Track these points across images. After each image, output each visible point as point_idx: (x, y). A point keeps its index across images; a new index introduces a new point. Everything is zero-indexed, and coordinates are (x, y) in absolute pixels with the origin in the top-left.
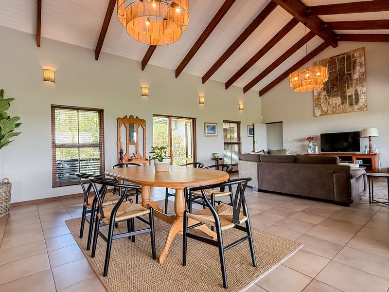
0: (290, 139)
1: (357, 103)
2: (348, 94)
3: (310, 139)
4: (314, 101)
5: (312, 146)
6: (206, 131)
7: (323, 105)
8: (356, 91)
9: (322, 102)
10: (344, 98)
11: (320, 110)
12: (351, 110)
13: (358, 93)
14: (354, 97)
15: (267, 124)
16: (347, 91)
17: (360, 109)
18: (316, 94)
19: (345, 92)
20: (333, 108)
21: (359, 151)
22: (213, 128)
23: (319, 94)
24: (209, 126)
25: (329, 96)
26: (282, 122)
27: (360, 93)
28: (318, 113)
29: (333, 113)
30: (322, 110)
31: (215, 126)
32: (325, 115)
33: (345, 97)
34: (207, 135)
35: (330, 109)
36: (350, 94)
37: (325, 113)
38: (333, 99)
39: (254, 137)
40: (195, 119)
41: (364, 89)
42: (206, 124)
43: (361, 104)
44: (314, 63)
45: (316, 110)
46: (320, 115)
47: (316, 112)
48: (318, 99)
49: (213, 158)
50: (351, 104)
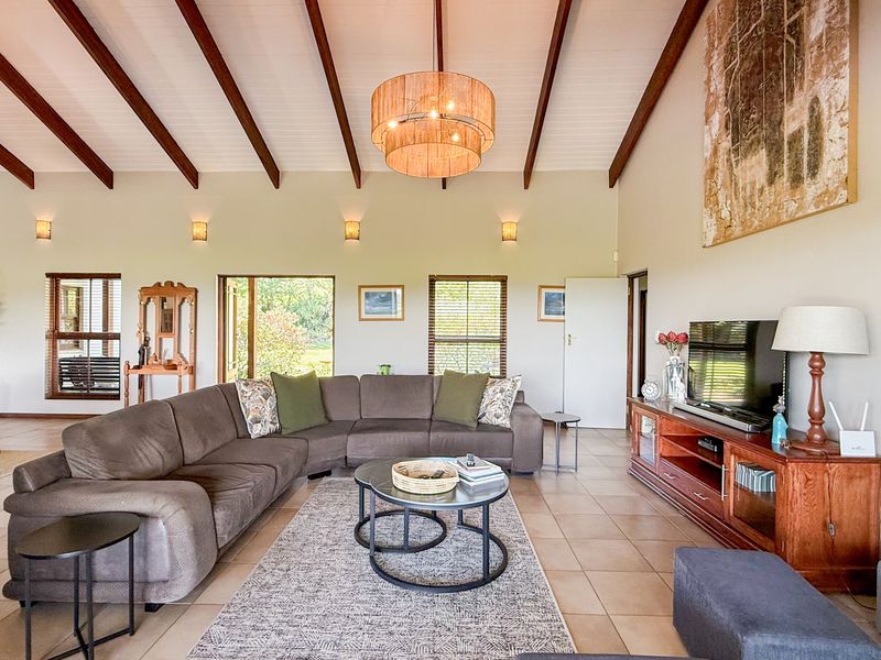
1: (814, 168)
2: (789, 128)
4: (703, 181)
6: (364, 308)
7: (722, 197)
8: (815, 103)
10: (775, 150)
11: (715, 219)
13: (818, 118)
14: (806, 137)
16: (788, 114)
17: (825, 199)
18: (708, 151)
19: (780, 122)
20: (746, 208)
22: (387, 299)
23: (715, 151)
24: (374, 294)
25: (737, 152)
26: (647, 272)
27: (826, 113)
29: (745, 229)
30: (719, 218)
31: (394, 293)
32: (726, 239)
33: (780, 148)
34: (364, 316)
35: (738, 211)
36: (795, 127)
37: (725, 233)
38: (749, 162)
40: (334, 277)
42: (364, 291)
43: (828, 171)
46: (715, 242)
50: (796, 180)
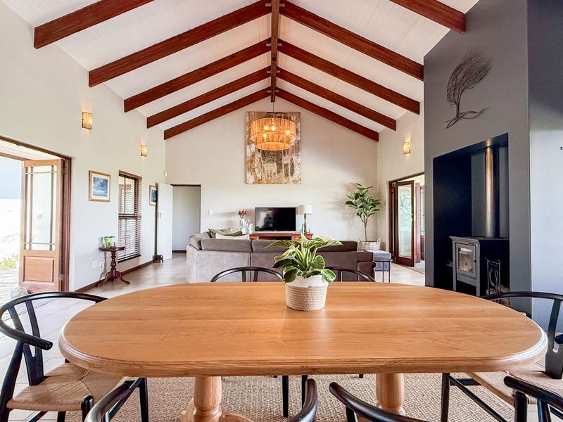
0: (211, 212)
1: (292, 174)
2: (284, 162)
3: (241, 213)
4: (246, 162)
5: (244, 223)
6: (93, 190)
7: (257, 170)
8: (292, 159)
9: (256, 165)
10: (279, 165)
11: (253, 176)
12: (286, 181)
13: (293, 163)
14: (289, 166)
15: (174, 185)
16: (283, 158)
17: (295, 182)
18: (249, 154)
19: (281, 159)
20: (268, 176)
21: (295, 230)
22: (104, 184)
23: (253, 155)
24: (98, 179)
25: (264, 160)
26: (200, 186)
27: (295, 163)
28: (251, 179)
29: (268, 182)
30: (256, 176)
31: (107, 181)
32: (259, 183)
33: (281, 165)
34: (93, 197)
35: (265, 176)
36: (286, 162)
37: (259, 181)
38: (269, 164)
39: (156, 206)
40: (69, 159)
41: (299, 160)
42: (94, 175)
43: (295, 176)
44: (249, 112)
45: (249, 175)
46: (254, 183)
47: (248, 178)
48: (252, 161)
49: (101, 246)
50: (287, 175)
